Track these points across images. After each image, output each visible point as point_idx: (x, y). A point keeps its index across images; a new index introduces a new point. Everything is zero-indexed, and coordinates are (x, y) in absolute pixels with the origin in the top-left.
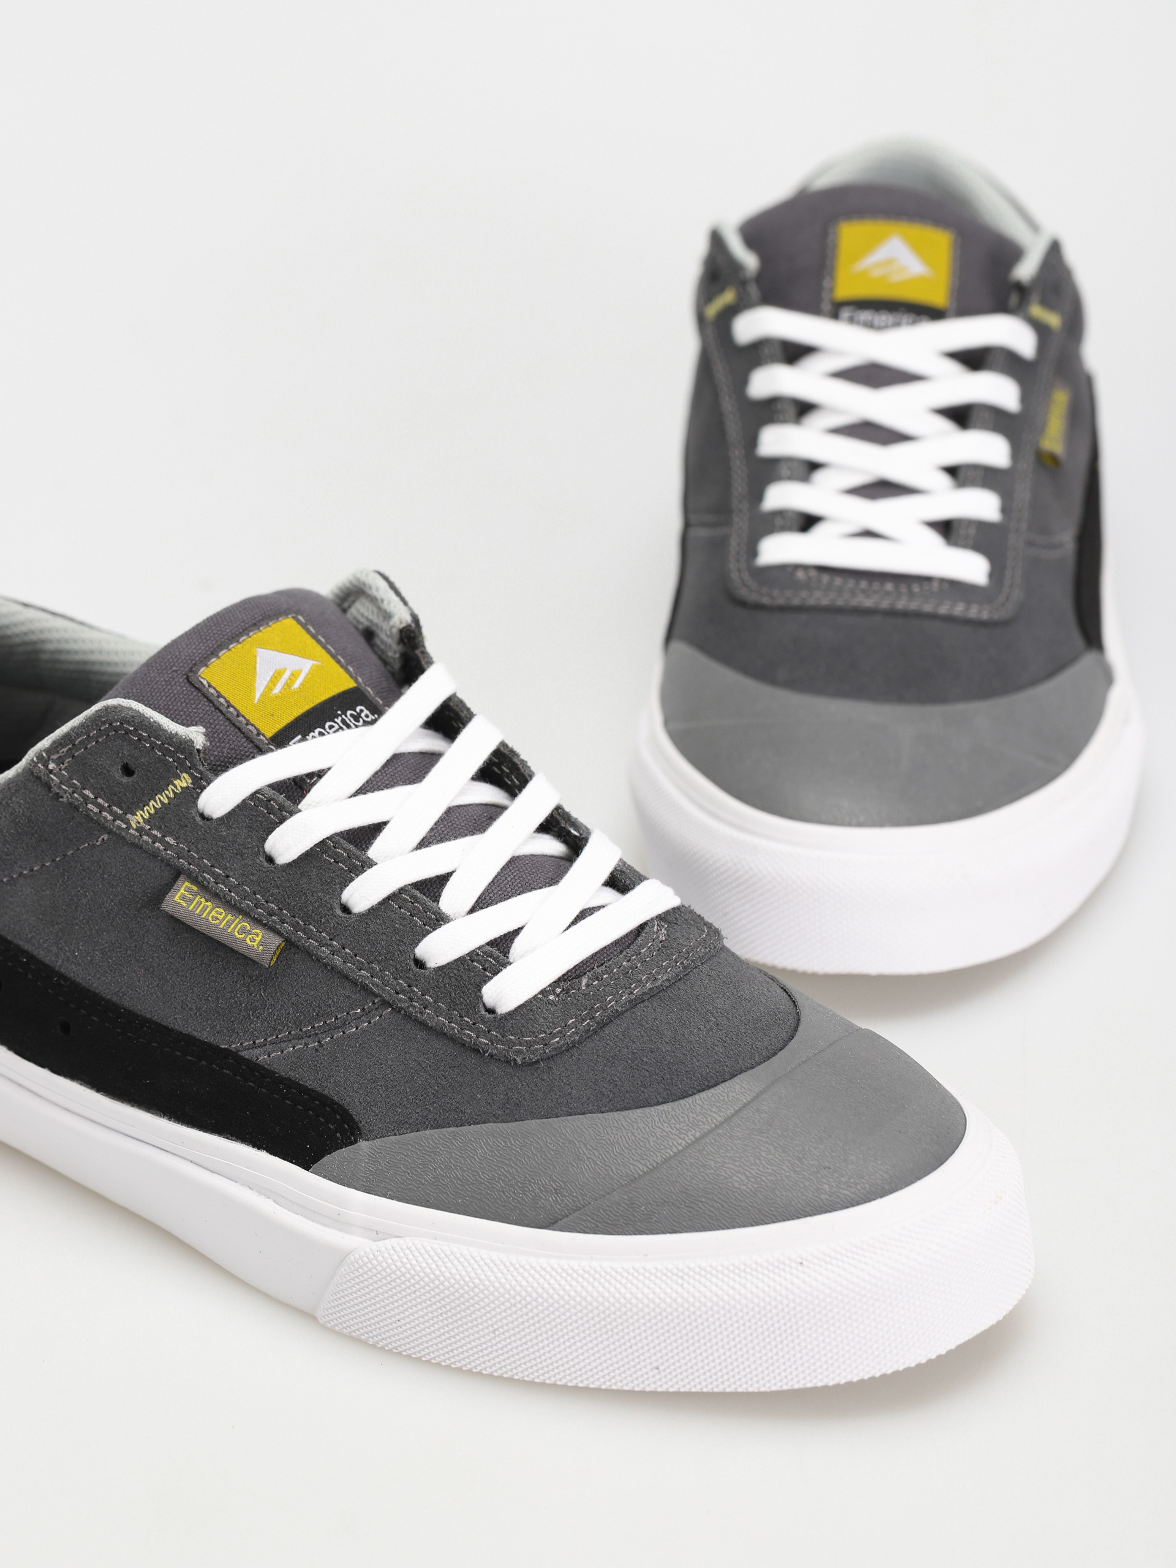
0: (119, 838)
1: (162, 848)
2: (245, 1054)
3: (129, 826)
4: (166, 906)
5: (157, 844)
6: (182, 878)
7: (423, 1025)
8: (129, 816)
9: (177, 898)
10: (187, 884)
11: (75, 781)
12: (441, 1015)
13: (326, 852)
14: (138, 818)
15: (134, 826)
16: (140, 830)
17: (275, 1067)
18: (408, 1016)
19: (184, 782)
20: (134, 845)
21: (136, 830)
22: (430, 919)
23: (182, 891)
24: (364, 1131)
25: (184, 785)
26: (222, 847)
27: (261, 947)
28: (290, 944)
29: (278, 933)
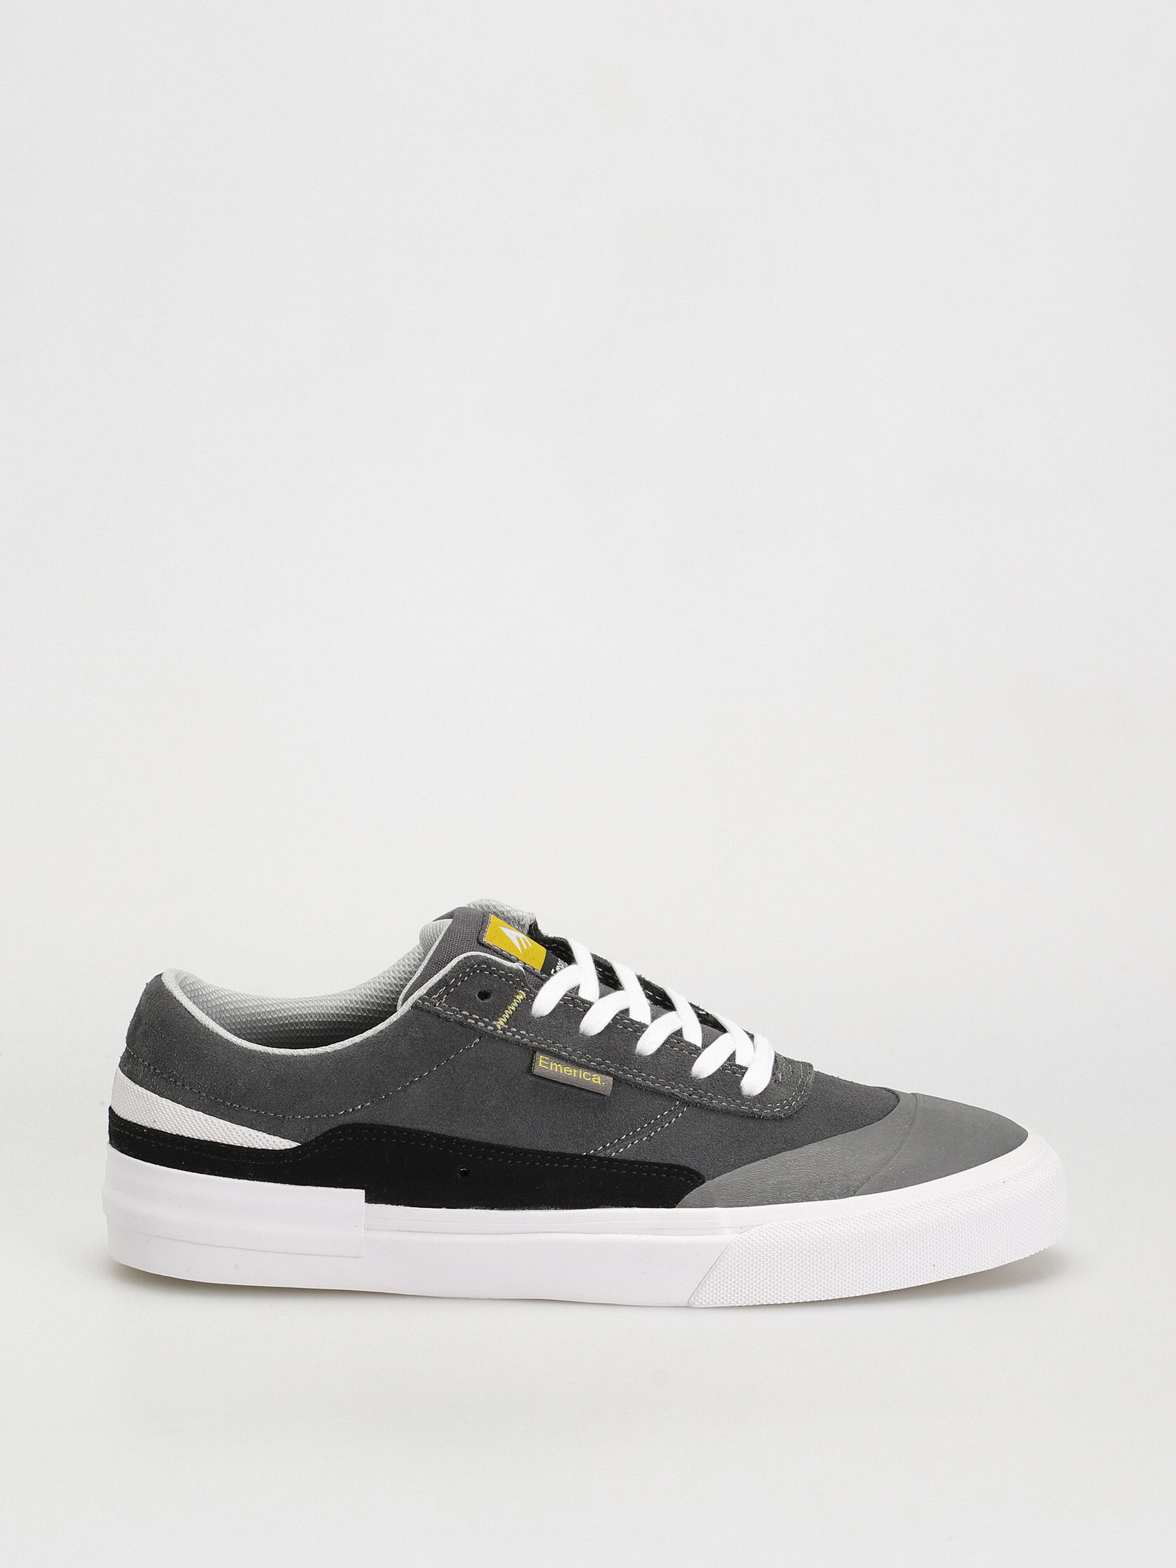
0: (492, 1037)
1: (520, 1037)
2: (602, 1155)
3: (496, 1028)
4: (536, 1071)
5: (516, 1036)
6: (538, 1054)
7: (713, 1110)
8: (494, 1023)
9: (540, 1065)
10: (541, 1057)
11: (453, 1008)
12: (722, 1102)
13: (618, 1023)
14: (501, 1023)
15: (500, 1028)
16: (503, 1029)
17: (625, 1157)
18: (702, 1107)
19: (521, 996)
20: (503, 1039)
21: (501, 1030)
22: (693, 1050)
23: (541, 1061)
24: (706, 1176)
25: (521, 997)
26: (556, 1031)
27: (603, 1083)
28: (617, 1080)
29: (608, 1074)
